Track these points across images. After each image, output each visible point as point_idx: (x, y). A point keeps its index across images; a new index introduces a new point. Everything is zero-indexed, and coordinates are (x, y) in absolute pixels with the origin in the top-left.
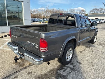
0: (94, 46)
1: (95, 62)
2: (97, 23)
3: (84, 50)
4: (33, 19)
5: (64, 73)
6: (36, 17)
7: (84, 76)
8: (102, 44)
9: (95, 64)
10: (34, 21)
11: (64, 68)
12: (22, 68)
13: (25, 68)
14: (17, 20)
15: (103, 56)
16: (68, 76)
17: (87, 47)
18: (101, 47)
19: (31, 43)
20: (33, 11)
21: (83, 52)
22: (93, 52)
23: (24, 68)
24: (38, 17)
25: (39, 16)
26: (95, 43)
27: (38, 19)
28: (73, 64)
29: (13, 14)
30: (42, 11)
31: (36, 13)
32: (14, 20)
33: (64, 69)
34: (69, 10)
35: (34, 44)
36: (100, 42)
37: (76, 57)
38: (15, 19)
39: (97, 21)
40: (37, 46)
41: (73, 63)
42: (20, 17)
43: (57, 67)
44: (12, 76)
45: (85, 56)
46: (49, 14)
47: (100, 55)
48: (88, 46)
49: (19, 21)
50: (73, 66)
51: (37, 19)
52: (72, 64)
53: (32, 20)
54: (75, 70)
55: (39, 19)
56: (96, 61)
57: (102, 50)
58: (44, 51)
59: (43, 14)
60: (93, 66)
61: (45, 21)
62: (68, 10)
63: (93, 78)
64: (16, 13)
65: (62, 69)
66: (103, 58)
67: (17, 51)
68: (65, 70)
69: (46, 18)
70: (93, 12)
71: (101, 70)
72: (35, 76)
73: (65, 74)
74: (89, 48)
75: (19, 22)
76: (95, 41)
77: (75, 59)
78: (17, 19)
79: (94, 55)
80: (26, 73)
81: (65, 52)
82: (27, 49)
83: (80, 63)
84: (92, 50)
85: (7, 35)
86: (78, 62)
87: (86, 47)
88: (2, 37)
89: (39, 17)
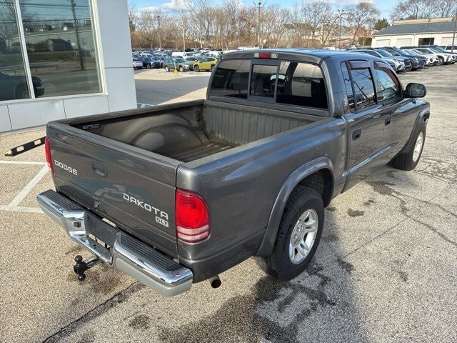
0: (412, 184)
1: (411, 260)
2: (428, 62)
3: (367, 204)
4: (145, 54)
5: (282, 316)
6: (156, 45)
7: (365, 326)
8: (446, 173)
9: (412, 267)
10: (146, 65)
11: (281, 293)
12: (106, 298)
13: (121, 297)
14: (73, 60)
15: (448, 229)
16: (300, 331)
17: (381, 187)
18: (443, 185)
19: (139, 204)
20: (138, 15)
21: (361, 213)
22: (404, 210)
23: (116, 299)
24: (163, 42)
25: (170, 37)
26: (418, 168)
27: (163, 54)
28: (320, 272)
29: (54, 36)
30: (179, 16)
31: (156, 27)
32: (59, 63)
33: (281, 299)
34: (300, 8)
35: (153, 210)
36: (440, 162)
37: (334, 238)
38: (63, 58)
39: (428, 57)
40: (164, 218)
41: (321, 269)
42: (85, 48)
43: (251, 289)
44: (67, 334)
45: (369, 231)
46: (214, 27)
47: (435, 226)
48: (383, 183)
49: (82, 65)
50: (320, 280)
51: (158, 51)
52: (314, 272)
53: (136, 58)
54: (328, 302)
55: (170, 54)
56: (415, 253)
57: (443, 202)
58: (193, 242)
59: (186, 28)
60: (404, 277)
61: (195, 63)
62: (296, 5)
63: (404, 335)
64: (65, 29)
65: (274, 297)
66: (447, 240)
67: (84, 232)
68: (288, 301)
69: (198, 45)
70: (412, 14)
71: (436, 298)
72: (165, 335)
73: (284, 320)
74: (390, 194)
75: (83, 68)
76: (415, 158)
77: (330, 247)
78: (73, 55)
79: (409, 228)
80: (127, 323)
81: (285, 229)
82: (123, 227)
83: (349, 267)
84: (403, 202)
85: (33, 142)
86: (341, 262)
87: (375, 190)
88: (15, 152)
89: (170, 46)
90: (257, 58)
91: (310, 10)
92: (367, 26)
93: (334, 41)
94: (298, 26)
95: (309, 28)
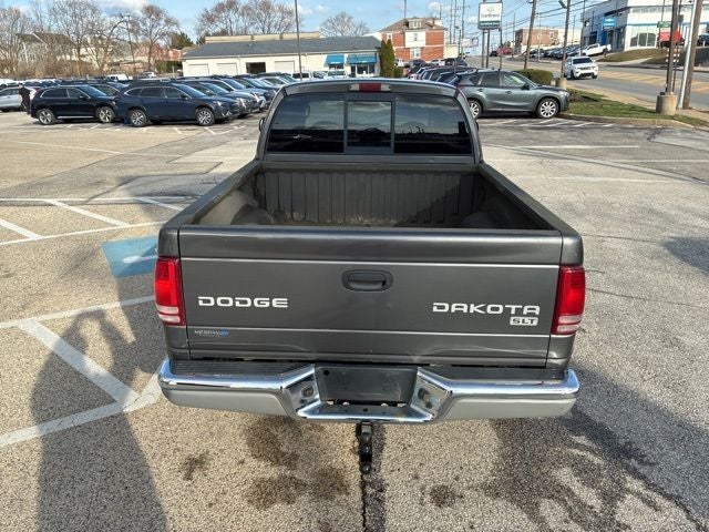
19: (473, 309)
35: (508, 310)
40: (529, 316)
70: (224, 27)
90: (354, 91)
91: (64, 11)
92: (162, 43)
93: (118, 64)
94: (43, 36)
95: (61, 41)
